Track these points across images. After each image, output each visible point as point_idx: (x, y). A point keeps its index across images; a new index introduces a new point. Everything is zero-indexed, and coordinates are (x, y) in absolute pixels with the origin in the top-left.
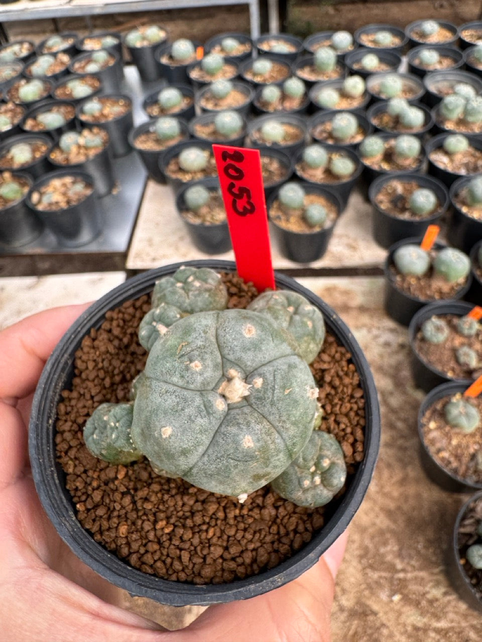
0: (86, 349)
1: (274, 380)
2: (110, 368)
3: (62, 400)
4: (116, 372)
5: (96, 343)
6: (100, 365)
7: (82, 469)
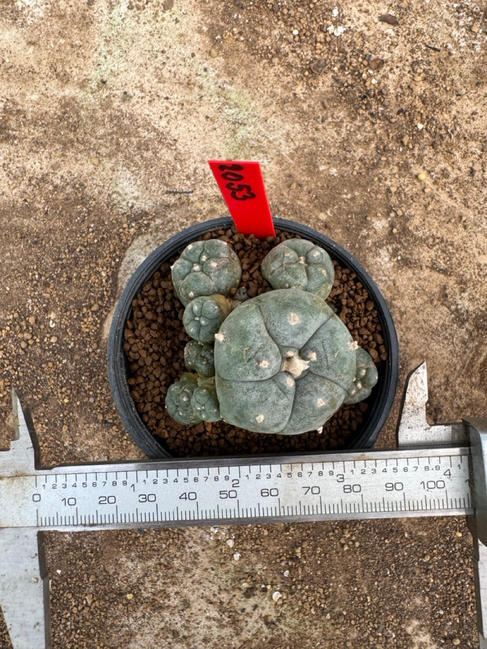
0: (132, 341)
1: (325, 350)
2: (160, 350)
3: (131, 388)
4: (166, 350)
5: (137, 332)
6: (151, 350)
7: (175, 433)
